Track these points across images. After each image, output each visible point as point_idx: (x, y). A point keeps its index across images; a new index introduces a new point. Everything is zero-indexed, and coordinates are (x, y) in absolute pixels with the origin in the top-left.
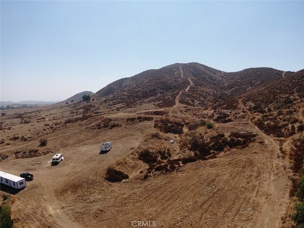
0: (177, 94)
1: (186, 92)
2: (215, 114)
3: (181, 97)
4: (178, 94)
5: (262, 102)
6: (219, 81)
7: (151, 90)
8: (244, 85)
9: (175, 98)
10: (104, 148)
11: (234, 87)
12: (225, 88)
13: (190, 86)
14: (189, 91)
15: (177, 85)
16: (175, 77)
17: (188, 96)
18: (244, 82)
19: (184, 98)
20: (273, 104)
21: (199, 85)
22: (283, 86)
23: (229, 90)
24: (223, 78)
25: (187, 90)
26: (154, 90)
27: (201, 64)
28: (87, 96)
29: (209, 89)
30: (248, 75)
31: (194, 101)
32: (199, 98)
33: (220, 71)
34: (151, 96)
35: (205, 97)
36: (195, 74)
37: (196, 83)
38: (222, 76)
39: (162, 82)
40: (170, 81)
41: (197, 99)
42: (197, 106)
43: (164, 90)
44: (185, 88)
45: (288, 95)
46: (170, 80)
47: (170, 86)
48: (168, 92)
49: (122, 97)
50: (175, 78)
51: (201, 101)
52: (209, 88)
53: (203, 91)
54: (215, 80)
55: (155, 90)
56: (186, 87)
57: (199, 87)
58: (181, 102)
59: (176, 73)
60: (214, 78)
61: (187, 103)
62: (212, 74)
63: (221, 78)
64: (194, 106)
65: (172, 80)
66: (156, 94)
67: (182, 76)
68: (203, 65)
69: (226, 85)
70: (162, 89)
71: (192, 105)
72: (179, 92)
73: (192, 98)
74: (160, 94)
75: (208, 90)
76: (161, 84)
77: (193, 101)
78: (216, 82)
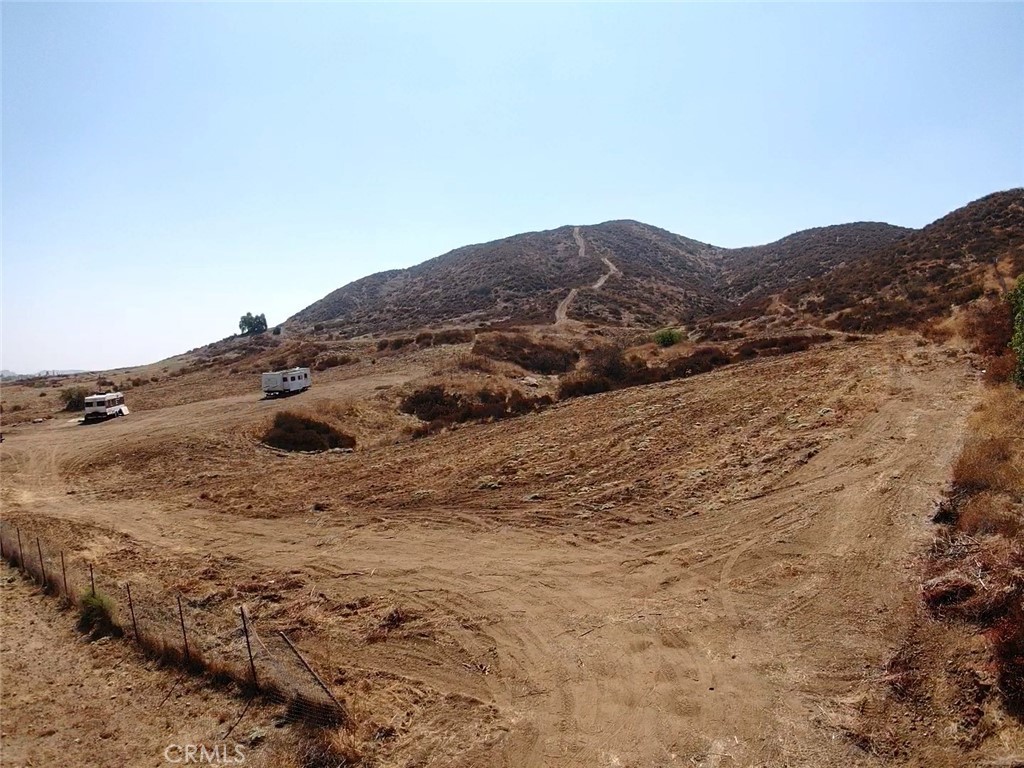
0: (563, 296)
1: (592, 291)
2: (689, 335)
3: (576, 302)
4: (566, 295)
5: (854, 286)
6: (707, 272)
7: (475, 291)
8: (791, 277)
9: (556, 308)
10: (280, 379)
11: (757, 284)
12: (727, 288)
13: (607, 276)
14: (603, 288)
15: (565, 277)
16: (558, 257)
17: (601, 300)
18: (790, 268)
19: (587, 306)
20: (892, 288)
21: (638, 275)
22: (922, 243)
23: (741, 295)
24: (720, 265)
25: (596, 286)
26: (486, 291)
27: (646, 225)
28: (257, 317)
29: (671, 288)
30: (807, 246)
31: (620, 314)
32: (637, 305)
33: (710, 246)
34: (475, 308)
35: (658, 306)
36: (624, 251)
37: (629, 267)
38: (718, 259)
39: (511, 268)
40: (542, 267)
41: (629, 308)
42: (629, 326)
43: (519, 291)
44: (591, 281)
45: (941, 262)
46: (541, 263)
47: (540, 279)
48: (533, 295)
49: (375, 316)
50: (558, 261)
51: (644, 313)
52: (671, 284)
53: (650, 291)
54: (692, 270)
55: (489, 292)
56: (595, 280)
57: (639, 280)
58: (576, 314)
59: (560, 247)
60: (691, 264)
61: (596, 318)
62: (682, 253)
63: (712, 266)
64: (619, 324)
65: (547, 264)
66: (493, 302)
67: (582, 252)
68: (653, 229)
69: (729, 282)
70: (511, 288)
71: (610, 323)
72: (569, 290)
73: (613, 306)
74: (506, 301)
75: (669, 290)
76: (509, 273)
77: (615, 313)
78: (696, 274)
